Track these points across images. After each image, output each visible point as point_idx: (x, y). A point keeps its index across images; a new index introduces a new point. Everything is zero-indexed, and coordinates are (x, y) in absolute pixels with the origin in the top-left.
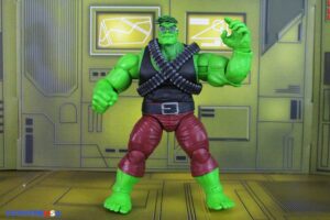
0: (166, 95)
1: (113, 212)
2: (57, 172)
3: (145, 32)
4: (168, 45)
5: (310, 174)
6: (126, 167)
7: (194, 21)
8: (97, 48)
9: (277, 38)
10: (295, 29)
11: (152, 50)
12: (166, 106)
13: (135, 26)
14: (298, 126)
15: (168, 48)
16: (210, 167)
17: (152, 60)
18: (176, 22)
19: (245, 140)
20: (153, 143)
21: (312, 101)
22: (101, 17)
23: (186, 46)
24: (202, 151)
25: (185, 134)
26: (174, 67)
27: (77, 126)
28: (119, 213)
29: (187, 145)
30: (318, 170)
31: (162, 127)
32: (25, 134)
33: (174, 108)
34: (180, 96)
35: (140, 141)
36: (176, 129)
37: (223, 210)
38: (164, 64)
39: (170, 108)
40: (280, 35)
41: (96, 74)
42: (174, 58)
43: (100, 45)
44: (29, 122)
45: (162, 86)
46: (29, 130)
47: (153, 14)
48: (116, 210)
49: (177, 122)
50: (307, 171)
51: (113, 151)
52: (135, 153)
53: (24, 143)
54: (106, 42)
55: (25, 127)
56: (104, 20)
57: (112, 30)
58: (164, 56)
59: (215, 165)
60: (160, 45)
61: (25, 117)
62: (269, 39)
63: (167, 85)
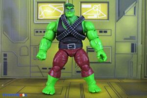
0: (69, 40)
1: (47, 94)
2: (19, 79)
3: (60, 11)
4: (70, 17)
5: (141, 79)
6: (52, 74)
7: (84, 6)
8: (38, 19)
9: (124, 14)
10: (133, 9)
11: (63, 20)
12: (69, 45)
13: (56, 9)
14: (135, 56)
15: (70, 19)
16: (90, 73)
17: (63, 24)
18: (74, 6)
19: (109, 63)
20: (64, 62)
21: (142, 44)
22: (39, 4)
23: (78, 17)
24: (86, 66)
25: (79, 58)
26: (73, 28)
27: (28, 57)
28: (49, 94)
29: (79, 63)
30: (145, 77)
31: (68, 55)
32: (3, 61)
33: (73, 46)
34: (76, 41)
35: (58, 62)
36: (75, 56)
37: (96, 92)
38: (69, 26)
39: (71, 46)
40: (125, 12)
41: (37, 32)
42: (73, 23)
43: (39, 18)
44: (5, 55)
45: (68, 36)
46: (5, 59)
47: (64, 2)
48: (48, 93)
49: (75, 53)
50: (140, 78)
51: (46, 69)
52: (56, 67)
53: (3, 65)
54: (42, 16)
55: (3, 57)
56: (41, 6)
57: (45, 11)
58: (68, 22)
59: (92, 72)
60: (66, 17)
61: (3, 53)
62: (120, 14)
63: (70, 35)
